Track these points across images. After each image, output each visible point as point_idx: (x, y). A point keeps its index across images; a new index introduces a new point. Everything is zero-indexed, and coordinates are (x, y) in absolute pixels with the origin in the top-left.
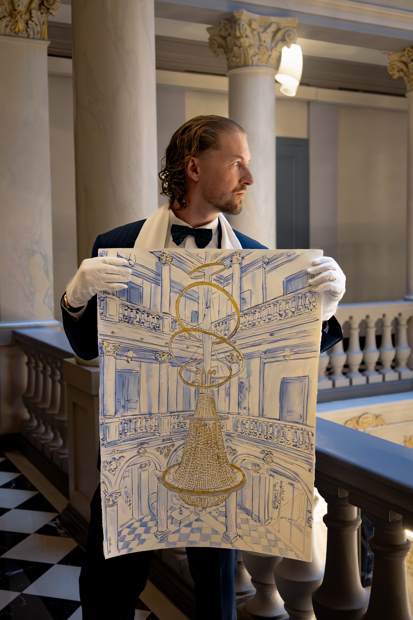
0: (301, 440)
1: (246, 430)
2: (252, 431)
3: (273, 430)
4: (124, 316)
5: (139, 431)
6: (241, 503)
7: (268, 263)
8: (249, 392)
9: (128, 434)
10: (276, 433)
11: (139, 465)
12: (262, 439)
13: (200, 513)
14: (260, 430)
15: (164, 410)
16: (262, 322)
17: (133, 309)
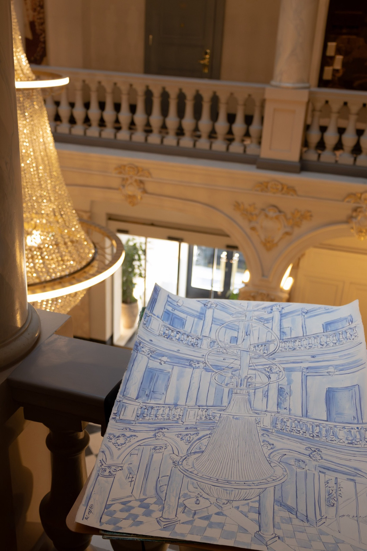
0: (358, 437)
1: (287, 427)
2: (294, 429)
3: (320, 429)
4: (164, 333)
5: (160, 417)
6: (280, 499)
7: (307, 313)
8: (290, 396)
9: (147, 418)
10: (324, 433)
11: (153, 447)
12: (307, 437)
13: (222, 506)
14: (304, 429)
15: (192, 403)
16: (302, 348)
17: (173, 331)
